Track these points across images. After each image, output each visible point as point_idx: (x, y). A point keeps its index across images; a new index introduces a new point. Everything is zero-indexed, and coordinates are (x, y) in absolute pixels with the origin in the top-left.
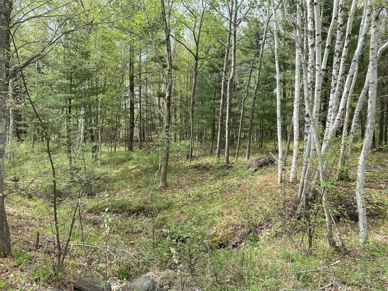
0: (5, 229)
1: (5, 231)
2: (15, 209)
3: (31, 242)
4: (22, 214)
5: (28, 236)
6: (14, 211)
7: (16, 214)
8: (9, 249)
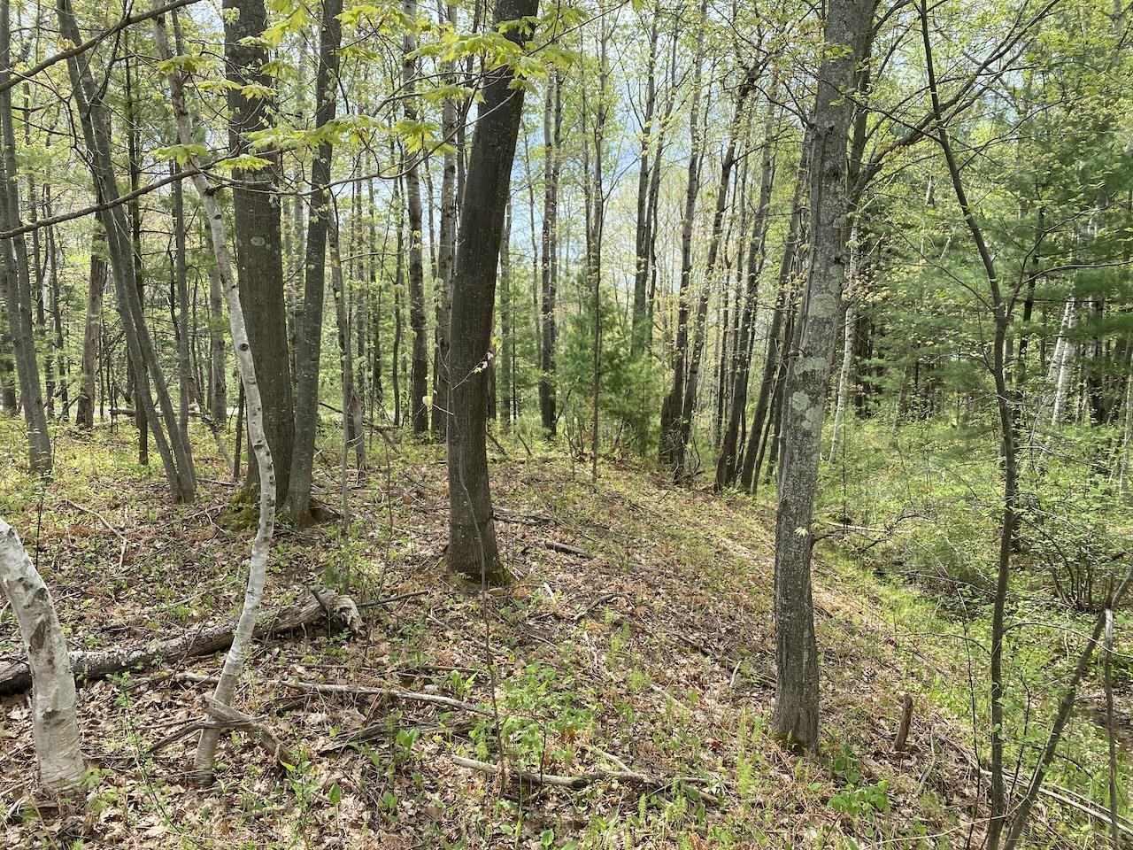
0: (806, 654)
1: (805, 661)
2: (839, 600)
3: (882, 722)
4: (856, 619)
5: (875, 699)
6: (836, 604)
7: (839, 615)
8: (812, 727)
